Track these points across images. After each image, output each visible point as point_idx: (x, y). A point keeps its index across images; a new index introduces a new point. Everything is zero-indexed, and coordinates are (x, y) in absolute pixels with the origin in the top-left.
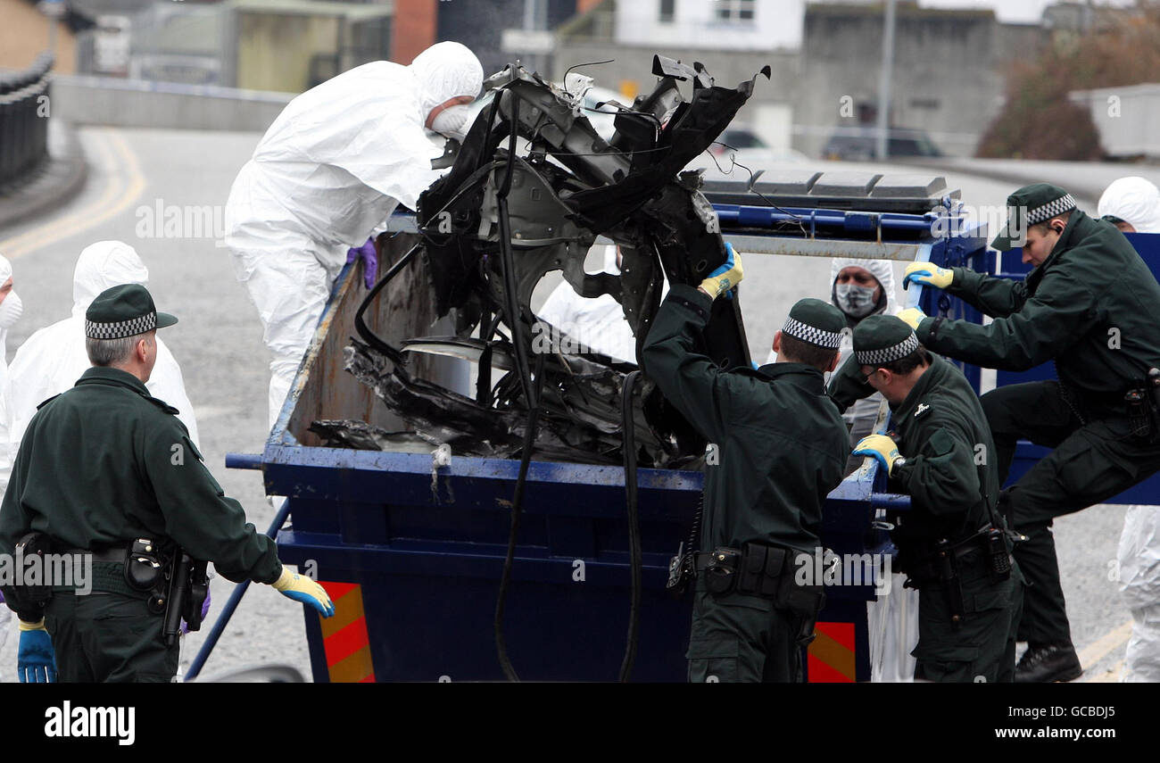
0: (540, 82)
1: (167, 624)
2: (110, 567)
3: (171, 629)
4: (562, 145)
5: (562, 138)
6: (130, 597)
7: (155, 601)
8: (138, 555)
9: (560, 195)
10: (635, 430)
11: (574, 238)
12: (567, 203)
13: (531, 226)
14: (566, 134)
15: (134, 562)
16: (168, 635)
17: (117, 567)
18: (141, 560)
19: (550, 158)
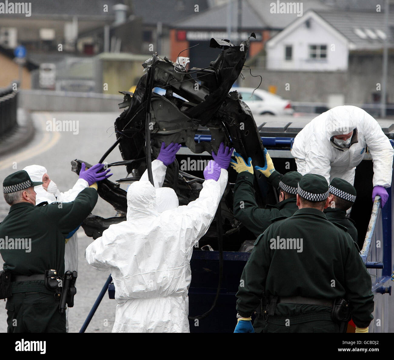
0: (168, 61)
1: (61, 304)
2: (38, 282)
3: (62, 307)
4: (180, 88)
5: (179, 85)
6: (47, 294)
7: (57, 295)
8: (51, 276)
9: (181, 110)
10: (222, 212)
11: (189, 128)
12: (185, 113)
13: (169, 125)
14: (181, 83)
15: (49, 279)
16: (61, 309)
17: (42, 282)
18: (52, 278)
19: (175, 95)
